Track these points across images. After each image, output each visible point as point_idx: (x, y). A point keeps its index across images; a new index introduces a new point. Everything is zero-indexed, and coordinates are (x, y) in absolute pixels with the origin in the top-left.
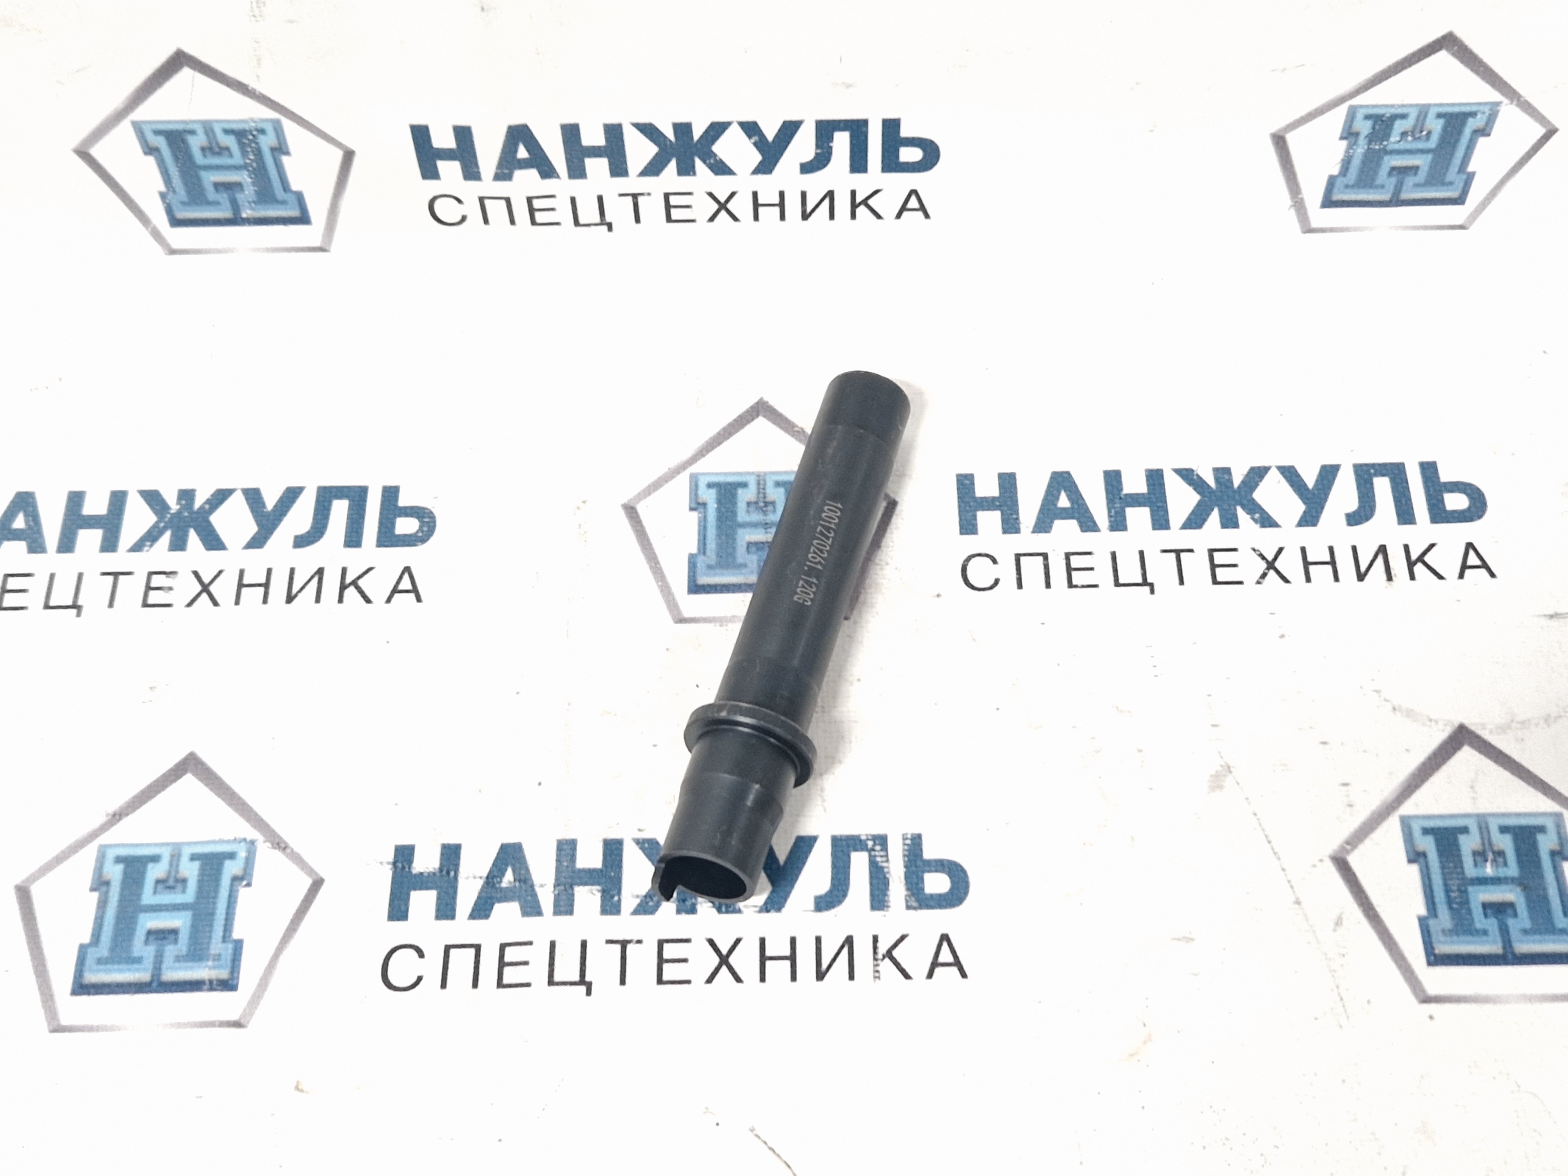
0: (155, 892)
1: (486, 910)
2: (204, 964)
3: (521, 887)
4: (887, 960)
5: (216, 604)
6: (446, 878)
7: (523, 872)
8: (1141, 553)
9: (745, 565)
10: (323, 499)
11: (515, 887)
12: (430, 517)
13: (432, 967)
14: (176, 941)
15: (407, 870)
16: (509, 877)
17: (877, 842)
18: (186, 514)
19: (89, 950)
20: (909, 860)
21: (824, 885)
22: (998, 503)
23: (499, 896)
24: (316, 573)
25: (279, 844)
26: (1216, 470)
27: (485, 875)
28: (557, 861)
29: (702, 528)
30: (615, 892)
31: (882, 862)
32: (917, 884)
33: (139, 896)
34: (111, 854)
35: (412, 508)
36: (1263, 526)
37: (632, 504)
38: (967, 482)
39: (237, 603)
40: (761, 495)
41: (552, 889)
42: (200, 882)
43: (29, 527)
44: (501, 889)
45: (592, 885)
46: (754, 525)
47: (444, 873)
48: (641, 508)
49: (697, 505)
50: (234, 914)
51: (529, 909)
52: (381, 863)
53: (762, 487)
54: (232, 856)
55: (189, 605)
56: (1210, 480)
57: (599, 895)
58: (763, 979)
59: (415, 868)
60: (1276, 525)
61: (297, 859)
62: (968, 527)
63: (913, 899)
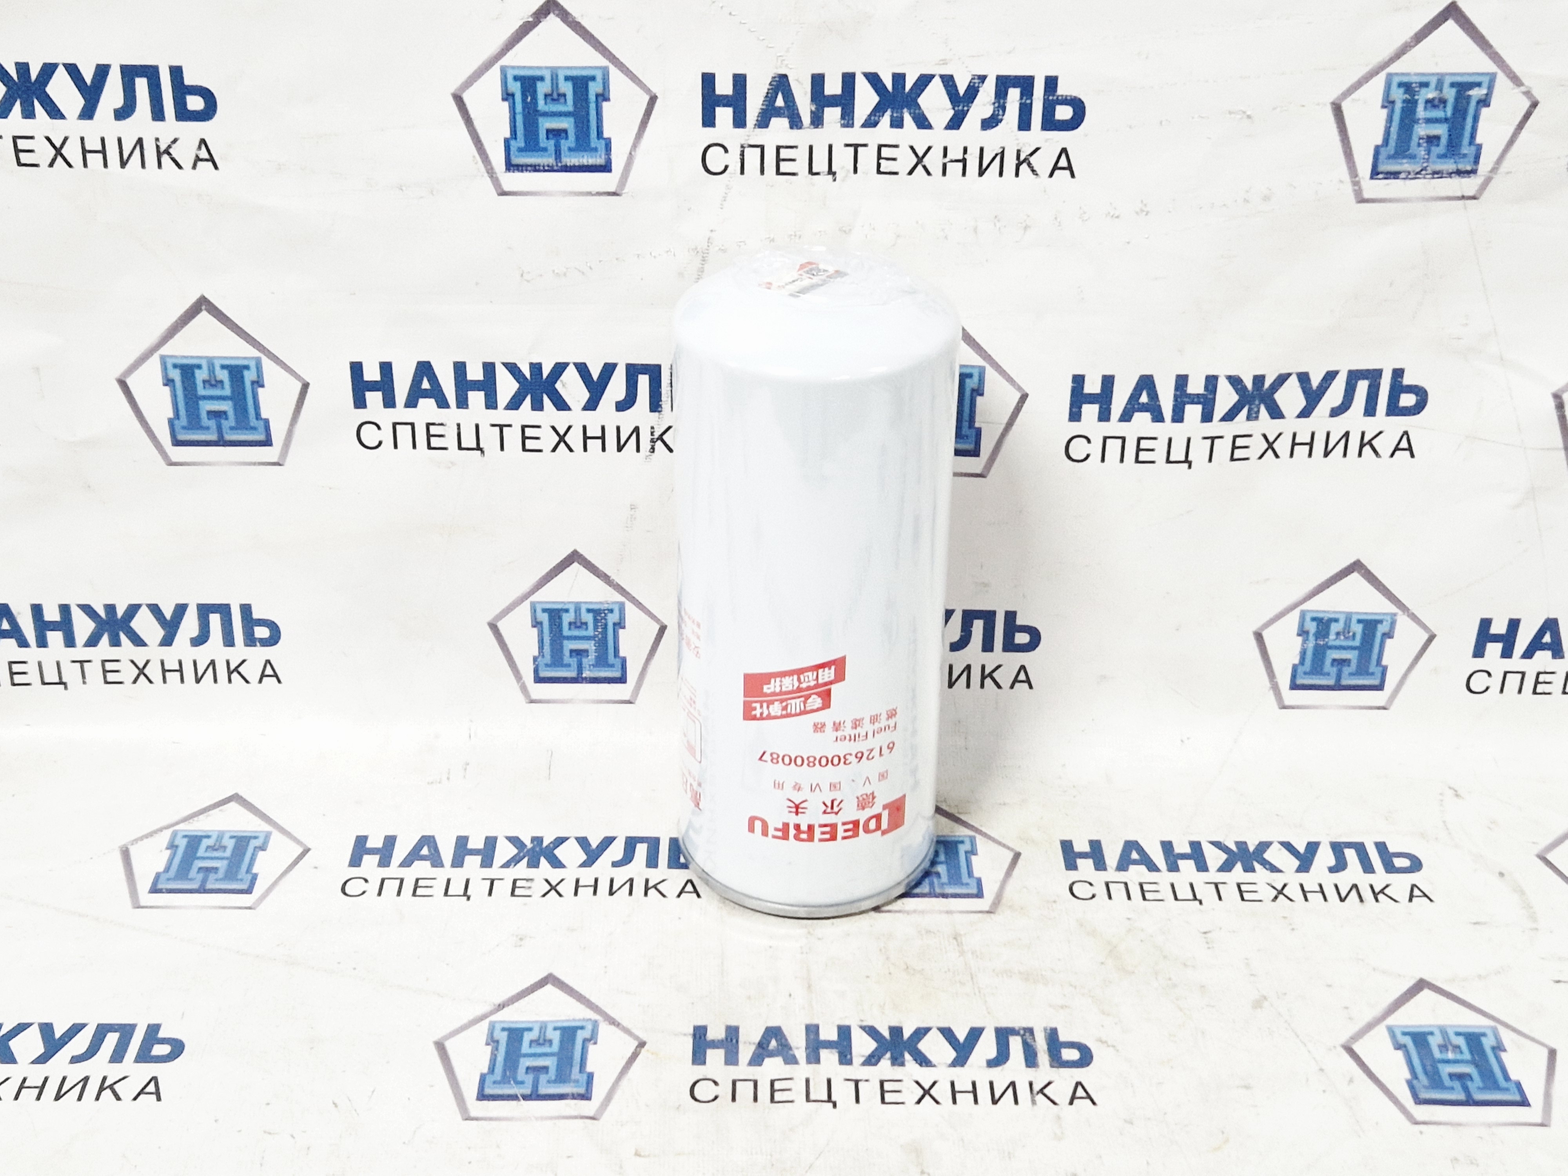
0: (530, 1046)
2: (568, 1084)
3: (782, 1049)
4: (1040, 1095)
5: (560, 895)
6: (729, 1044)
7: (783, 1041)
8: (1192, 885)
13: (725, 1090)
14: (547, 1072)
15: (703, 1038)
16: (773, 1043)
18: (538, 849)
19: (487, 1077)
21: (993, 1053)
25: (613, 1022)
26: (1237, 843)
32: (1057, 1055)
33: (520, 1049)
34: (498, 1027)
36: (1272, 871)
39: (576, 894)
41: (804, 1049)
42: (562, 1042)
43: (432, 854)
47: (729, 1040)
50: (586, 1058)
52: (685, 1035)
54: (582, 1028)
55: (544, 895)
56: (1234, 848)
60: (1280, 871)
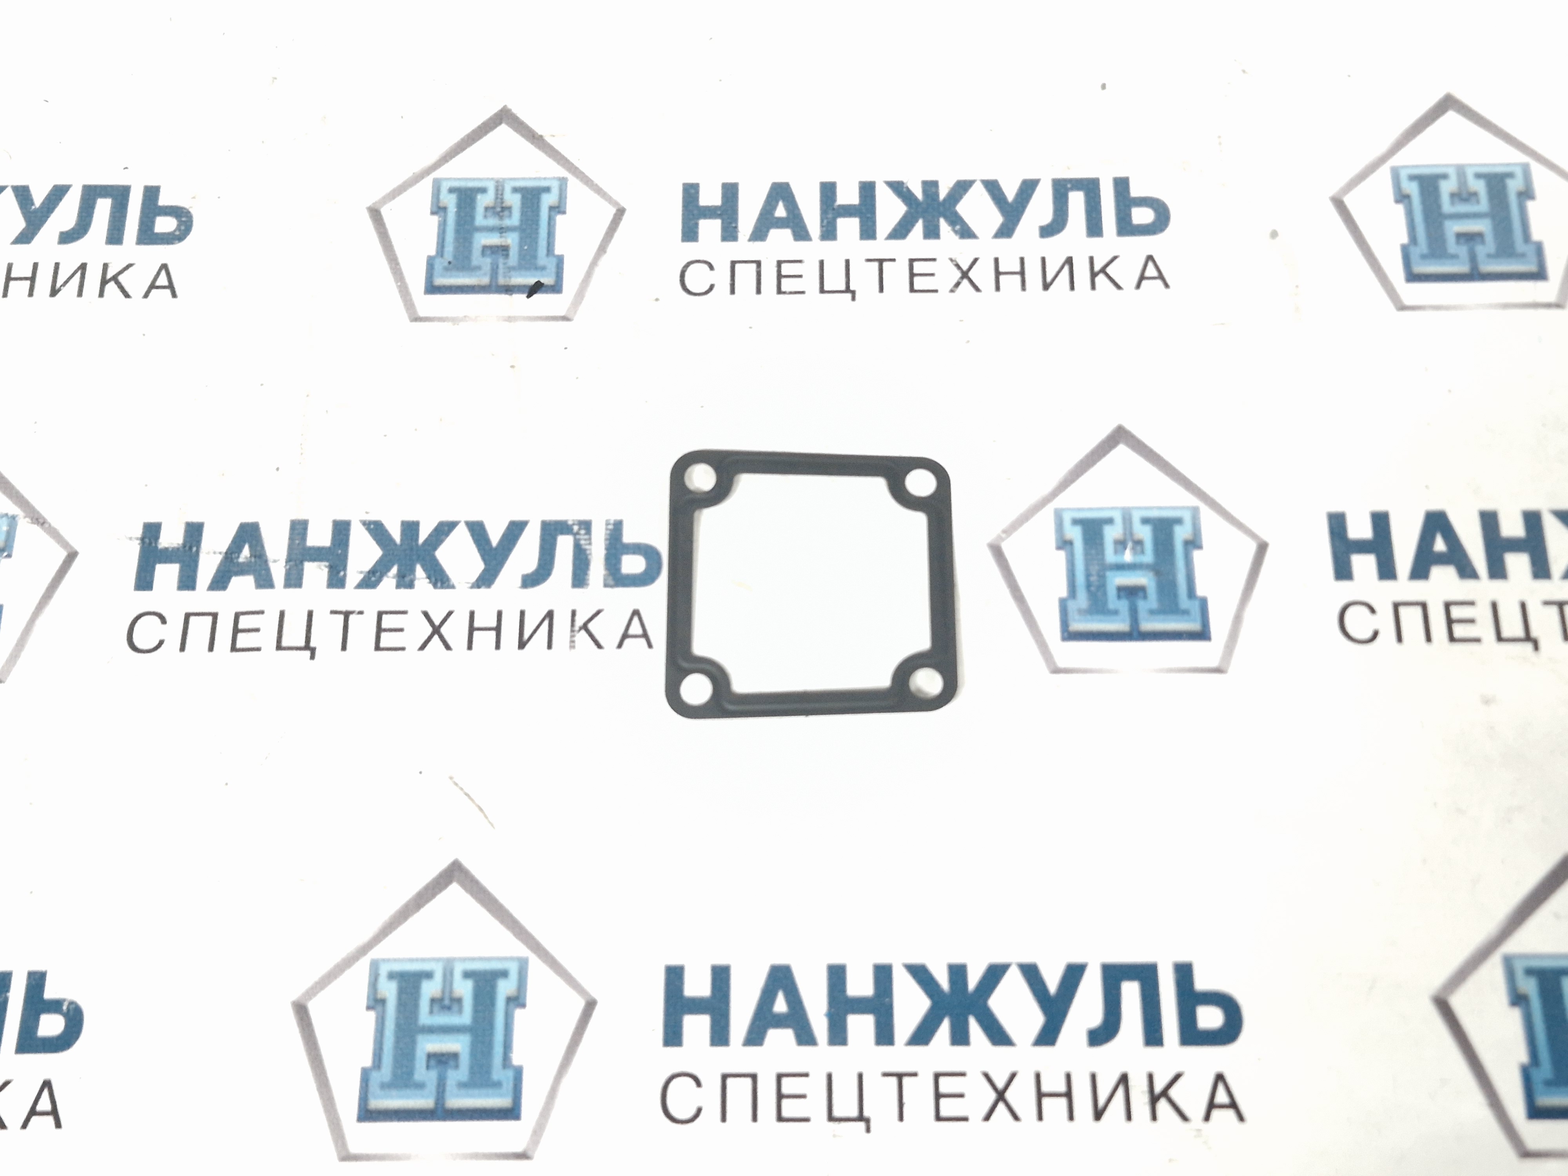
1: (223, 583)
9: (478, 268)
10: (88, 197)
11: (251, 562)
12: (187, 217)
17: (583, 527)
20: (610, 543)
22: (719, 212)
23: (235, 569)
24: (79, 268)
27: (224, 550)
28: (289, 539)
29: (441, 232)
30: (342, 568)
31: (586, 545)
35: (171, 207)
37: (376, 208)
38: (693, 191)
40: (499, 200)
44: (239, 564)
45: (321, 560)
46: (491, 229)
48: (385, 211)
49: (438, 209)
51: (262, 583)
53: (500, 192)
57: (326, 571)
58: (470, 647)
59: (161, 543)
61: (55, 534)
62: (690, 234)
63: (610, 578)
